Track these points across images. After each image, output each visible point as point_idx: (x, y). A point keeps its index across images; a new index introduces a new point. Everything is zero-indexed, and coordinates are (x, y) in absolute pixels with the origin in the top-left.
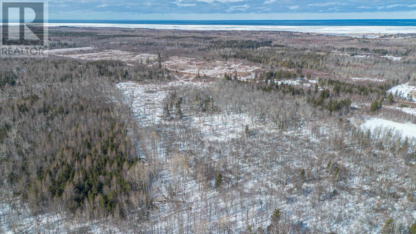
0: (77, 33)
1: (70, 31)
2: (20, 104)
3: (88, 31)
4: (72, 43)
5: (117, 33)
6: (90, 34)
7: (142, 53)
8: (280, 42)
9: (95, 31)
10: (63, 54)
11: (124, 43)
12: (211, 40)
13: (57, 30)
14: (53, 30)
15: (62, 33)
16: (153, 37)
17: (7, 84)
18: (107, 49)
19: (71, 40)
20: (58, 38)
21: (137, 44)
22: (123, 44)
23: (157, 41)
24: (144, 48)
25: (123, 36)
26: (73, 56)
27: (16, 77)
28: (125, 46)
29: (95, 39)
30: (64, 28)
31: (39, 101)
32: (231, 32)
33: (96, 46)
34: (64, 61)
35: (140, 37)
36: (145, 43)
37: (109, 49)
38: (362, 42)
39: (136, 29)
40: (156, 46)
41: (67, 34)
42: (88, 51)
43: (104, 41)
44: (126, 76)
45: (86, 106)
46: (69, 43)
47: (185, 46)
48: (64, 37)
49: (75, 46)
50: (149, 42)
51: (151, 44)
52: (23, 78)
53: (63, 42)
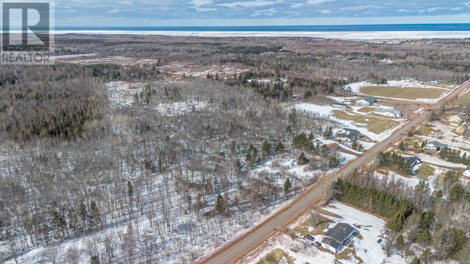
0: (83, 40)
1: (76, 38)
2: (17, 94)
3: (97, 38)
4: (76, 49)
5: (125, 40)
6: (97, 41)
7: (145, 58)
8: (290, 48)
9: (103, 38)
10: (64, 60)
11: (129, 49)
12: (220, 46)
13: (62, 37)
14: (58, 37)
15: (68, 40)
16: (161, 44)
17: (7, 82)
18: (111, 55)
19: (75, 47)
20: (63, 45)
21: (141, 50)
22: (128, 51)
23: (163, 47)
24: (148, 53)
25: (131, 43)
26: (75, 62)
27: (16, 78)
28: (129, 52)
29: (101, 46)
30: (71, 35)
31: (33, 92)
32: (248, 38)
33: (100, 53)
34: (63, 65)
35: (147, 44)
36: (151, 49)
37: (113, 55)
38: (371, 47)
39: (148, 36)
40: (161, 52)
41: (72, 41)
42: (91, 58)
43: (109, 47)
44: (117, 77)
45: (70, 94)
46: (72, 49)
47: (190, 52)
48: (69, 45)
49: (78, 52)
50: (155, 48)
51: (156, 50)
52: (22, 78)
53: (66, 48)
